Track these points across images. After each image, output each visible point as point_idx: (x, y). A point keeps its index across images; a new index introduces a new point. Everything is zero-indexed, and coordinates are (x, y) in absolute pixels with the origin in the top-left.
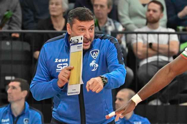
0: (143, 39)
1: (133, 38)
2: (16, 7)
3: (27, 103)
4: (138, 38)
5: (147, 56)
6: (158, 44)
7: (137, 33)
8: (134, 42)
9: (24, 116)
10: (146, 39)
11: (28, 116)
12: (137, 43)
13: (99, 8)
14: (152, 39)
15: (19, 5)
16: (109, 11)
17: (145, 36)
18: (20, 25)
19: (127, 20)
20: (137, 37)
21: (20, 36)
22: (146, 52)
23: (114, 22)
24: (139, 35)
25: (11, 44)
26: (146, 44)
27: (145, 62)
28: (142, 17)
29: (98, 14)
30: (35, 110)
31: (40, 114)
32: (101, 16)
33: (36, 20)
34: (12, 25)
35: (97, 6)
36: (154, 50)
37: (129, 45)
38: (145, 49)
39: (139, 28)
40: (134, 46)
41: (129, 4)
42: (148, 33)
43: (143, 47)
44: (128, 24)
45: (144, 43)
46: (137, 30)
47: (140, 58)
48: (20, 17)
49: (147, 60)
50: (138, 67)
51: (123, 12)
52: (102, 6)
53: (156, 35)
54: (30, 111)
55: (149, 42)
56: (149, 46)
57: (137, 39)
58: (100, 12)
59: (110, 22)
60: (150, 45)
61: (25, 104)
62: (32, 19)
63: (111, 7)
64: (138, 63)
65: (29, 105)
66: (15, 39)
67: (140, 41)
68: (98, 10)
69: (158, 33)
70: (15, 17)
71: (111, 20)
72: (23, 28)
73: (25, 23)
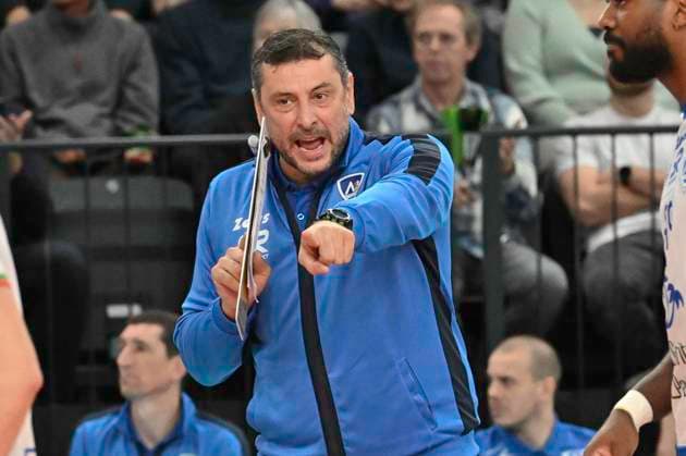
0: (597, 152)
1: (560, 153)
2: (138, 52)
3: (187, 399)
4: (580, 152)
5: (614, 213)
6: (652, 171)
7: (574, 133)
8: (566, 165)
9: (180, 444)
10: (607, 153)
11: (195, 447)
12: (575, 169)
13: (435, 44)
14: (630, 151)
16: (471, 55)
17: (604, 141)
18: (155, 119)
19: (536, 87)
20: (575, 146)
21: (156, 159)
22: (610, 201)
23: (490, 97)
24: (582, 140)
25: (125, 187)
26: (608, 171)
27: (606, 236)
28: (590, 74)
30: (221, 424)
31: (238, 437)
33: (211, 99)
35: (426, 37)
36: (636, 191)
38: (607, 189)
39: (583, 113)
41: (544, 31)
42: (613, 132)
43: (600, 182)
44: (541, 102)
45: (601, 169)
46: (573, 122)
47: (590, 222)
48: (152, 90)
49: (615, 230)
50: (584, 254)
51: (522, 58)
52: (446, 38)
53: (645, 138)
54: (201, 428)
55: (620, 163)
56: (618, 178)
57: (575, 156)
58: (441, 58)
59: (475, 94)
60: (625, 173)
61: (181, 402)
62: (196, 94)
63: (477, 39)
64: (584, 241)
65: (197, 406)
66: (137, 168)
67: (587, 161)
68: (435, 53)
69: (652, 131)
70: (136, 88)
71: (478, 88)
72: (164, 129)
73: (173, 111)
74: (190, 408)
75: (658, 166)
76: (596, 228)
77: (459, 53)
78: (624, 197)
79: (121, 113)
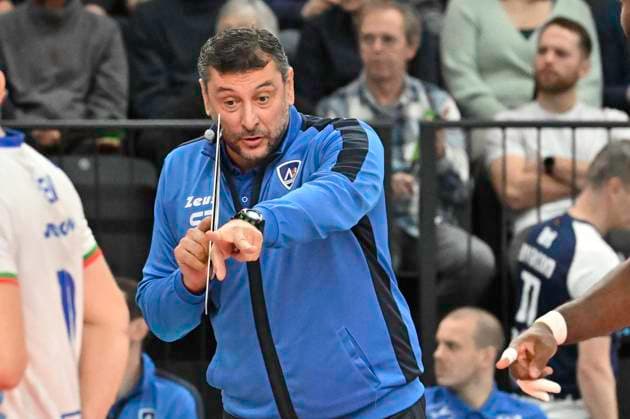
0: (524, 143)
1: (490, 143)
2: (110, 43)
3: (147, 359)
4: (509, 143)
5: (538, 199)
6: (574, 161)
7: (504, 126)
8: (495, 154)
9: (139, 401)
10: (533, 145)
11: (154, 402)
13: (378, 45)
14: (554, 144)
15: (118, 38)
16: (411, 54)
17: (531, 133)
18: (124, 104)
19: (470, 83)
20: (504, 138)
22: (533, 188)
23: (428, 91)
24: (511, 132)
25: (95, 166)
26: (534, 161)
27: (530, 220)
28: (520, 72)
29: (377, 63)
30: (176, 382)
31: (192, 393)
32: (386, 73)
34: (97, 105)
35: (370, 38)
36: (559, 180)
37: (478, 166)
38: (532, 177)
39: (512, 107)
40: (497, 169)
41: (479, 31)
42: (539, 125)
43: (526, 170)
44: (474, 96)
45: (527, 159)
46: (503, 115)
47: (516, 206)
48: (122, 78)
49: (539, 214)
50: (510, 236)
51: (458, 56)
52: (388, 39)
53: (567, 132)
54: (160, 385)
55: (545, 154)
56: (543, 167)
57: (504, 146)
59: (414, 89)
60: (549, 164)
61: (142, 361)
62: (162, 83)
63: (417, 40)
64: (510, 224)
65: (157, 366)
67: (515, 151)
68: (377, 53)
69: (574, 126)
70: (107, 76)
71: (417, 83)
74: (150, 367)
75: (579, 157)
76: (522, 212)
77: (401, 52)
78: (548, 184)
79: (94, 98)
